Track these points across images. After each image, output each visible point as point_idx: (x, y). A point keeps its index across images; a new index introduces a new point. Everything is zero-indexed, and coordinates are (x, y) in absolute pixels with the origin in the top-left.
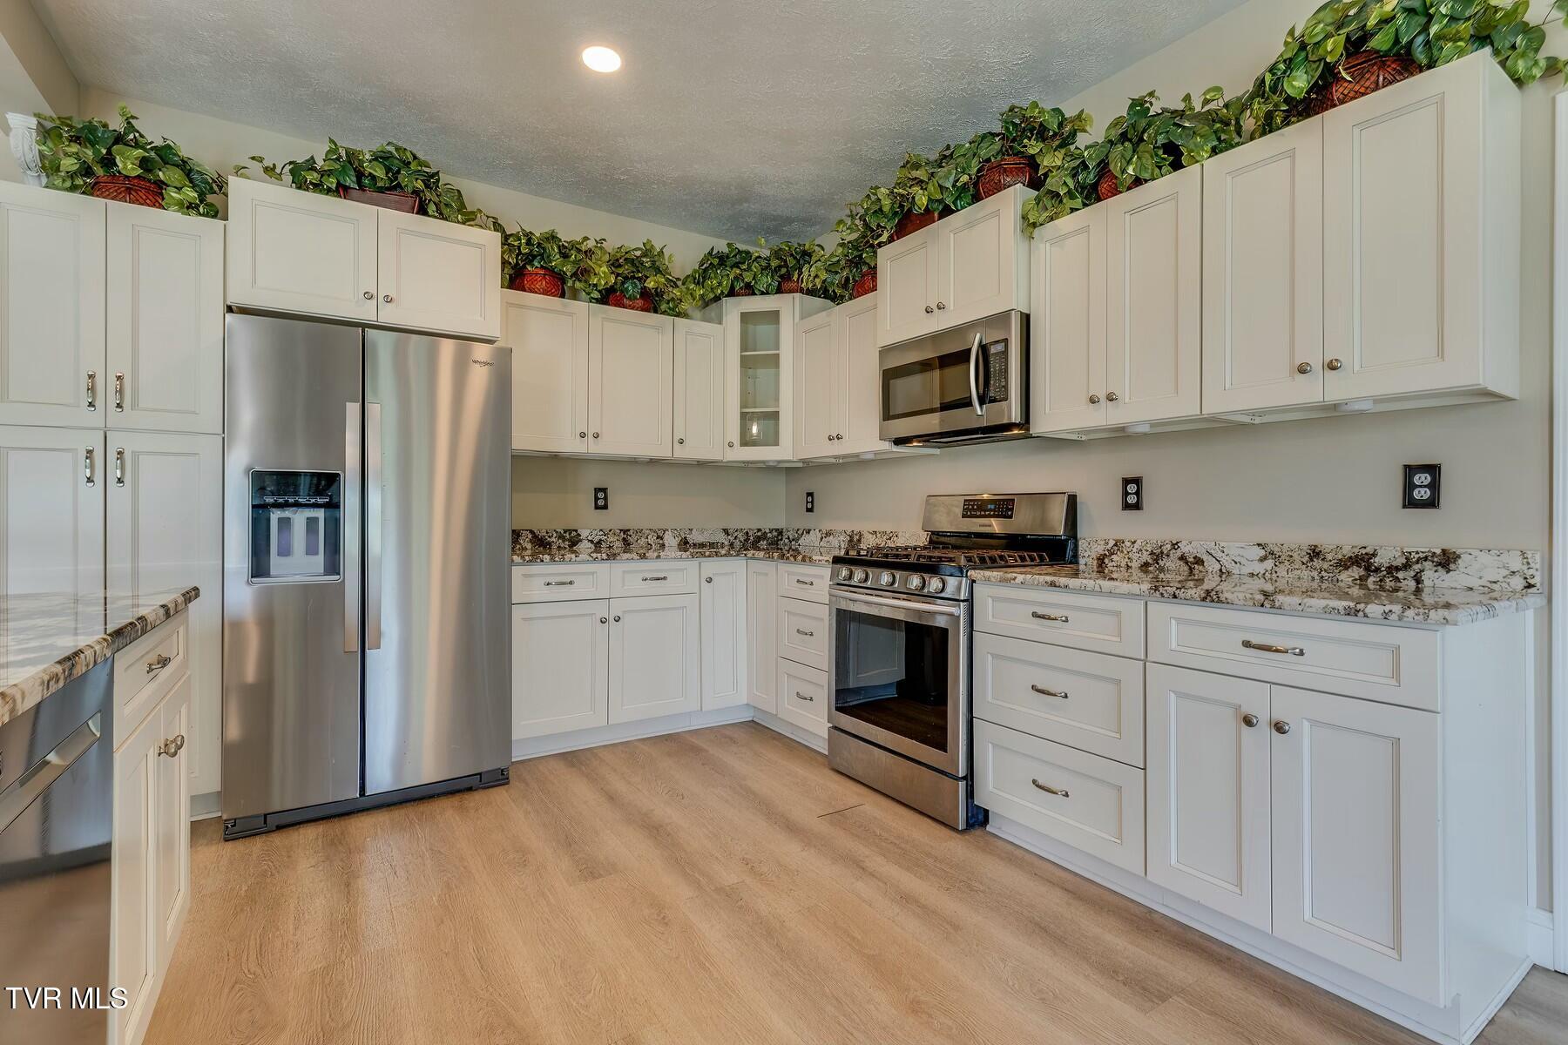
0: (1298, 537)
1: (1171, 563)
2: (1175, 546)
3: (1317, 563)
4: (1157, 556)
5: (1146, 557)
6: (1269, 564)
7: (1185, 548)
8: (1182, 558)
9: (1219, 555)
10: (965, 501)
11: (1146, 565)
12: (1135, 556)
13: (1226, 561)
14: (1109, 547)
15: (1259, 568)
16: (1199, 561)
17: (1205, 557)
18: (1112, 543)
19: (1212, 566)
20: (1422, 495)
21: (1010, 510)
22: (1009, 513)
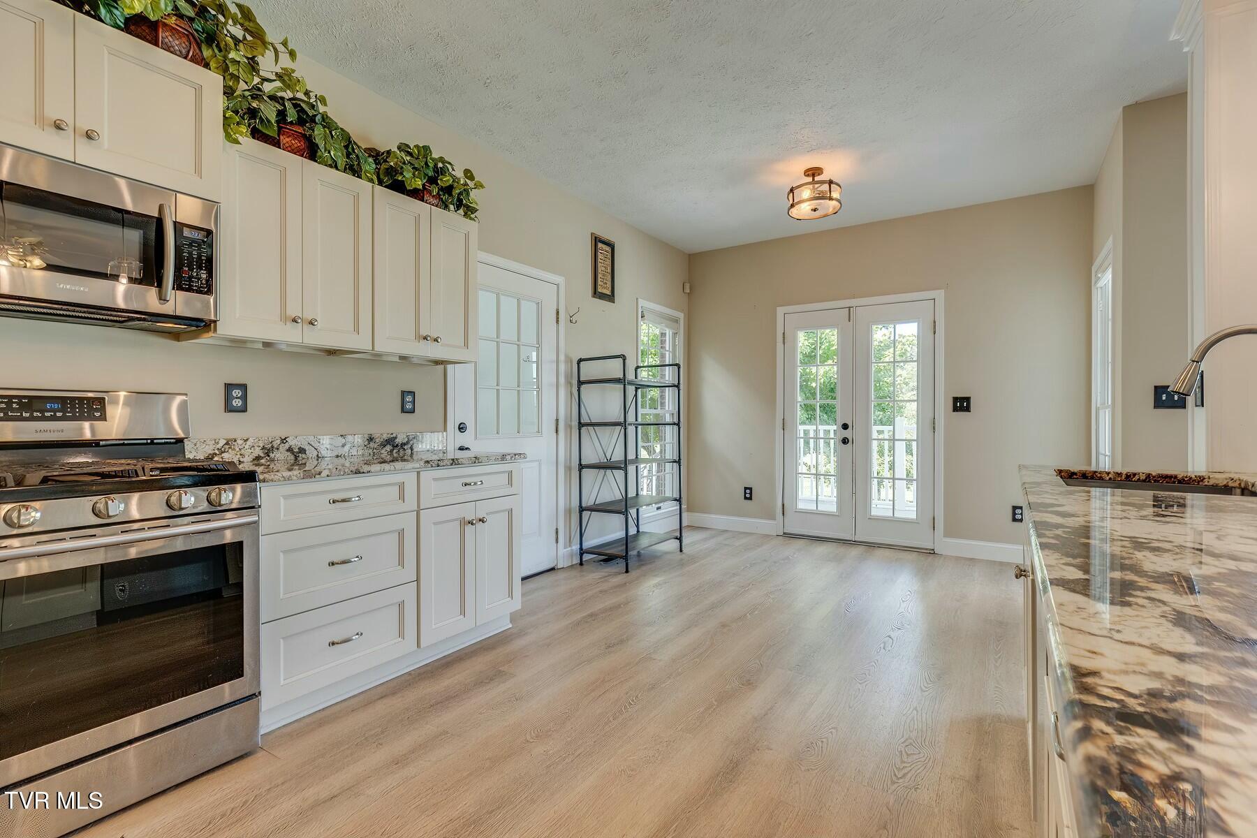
1: (280, 455)
2: (284, 441)
3: (372, 445)
4: (268, 451)
5: (258, 452)
7: (292, 442)
8: (290, 450)
9: (316, 445)
11: (258, 458)
12: (247, 452)
13: (321, 448)
14: (219, 446)
16: (302, 451)
17: (307, 448)
18: (222, 442)
19: (311, 453)
20: (409, 406)
21: (97, 410)
22: (97, 414)
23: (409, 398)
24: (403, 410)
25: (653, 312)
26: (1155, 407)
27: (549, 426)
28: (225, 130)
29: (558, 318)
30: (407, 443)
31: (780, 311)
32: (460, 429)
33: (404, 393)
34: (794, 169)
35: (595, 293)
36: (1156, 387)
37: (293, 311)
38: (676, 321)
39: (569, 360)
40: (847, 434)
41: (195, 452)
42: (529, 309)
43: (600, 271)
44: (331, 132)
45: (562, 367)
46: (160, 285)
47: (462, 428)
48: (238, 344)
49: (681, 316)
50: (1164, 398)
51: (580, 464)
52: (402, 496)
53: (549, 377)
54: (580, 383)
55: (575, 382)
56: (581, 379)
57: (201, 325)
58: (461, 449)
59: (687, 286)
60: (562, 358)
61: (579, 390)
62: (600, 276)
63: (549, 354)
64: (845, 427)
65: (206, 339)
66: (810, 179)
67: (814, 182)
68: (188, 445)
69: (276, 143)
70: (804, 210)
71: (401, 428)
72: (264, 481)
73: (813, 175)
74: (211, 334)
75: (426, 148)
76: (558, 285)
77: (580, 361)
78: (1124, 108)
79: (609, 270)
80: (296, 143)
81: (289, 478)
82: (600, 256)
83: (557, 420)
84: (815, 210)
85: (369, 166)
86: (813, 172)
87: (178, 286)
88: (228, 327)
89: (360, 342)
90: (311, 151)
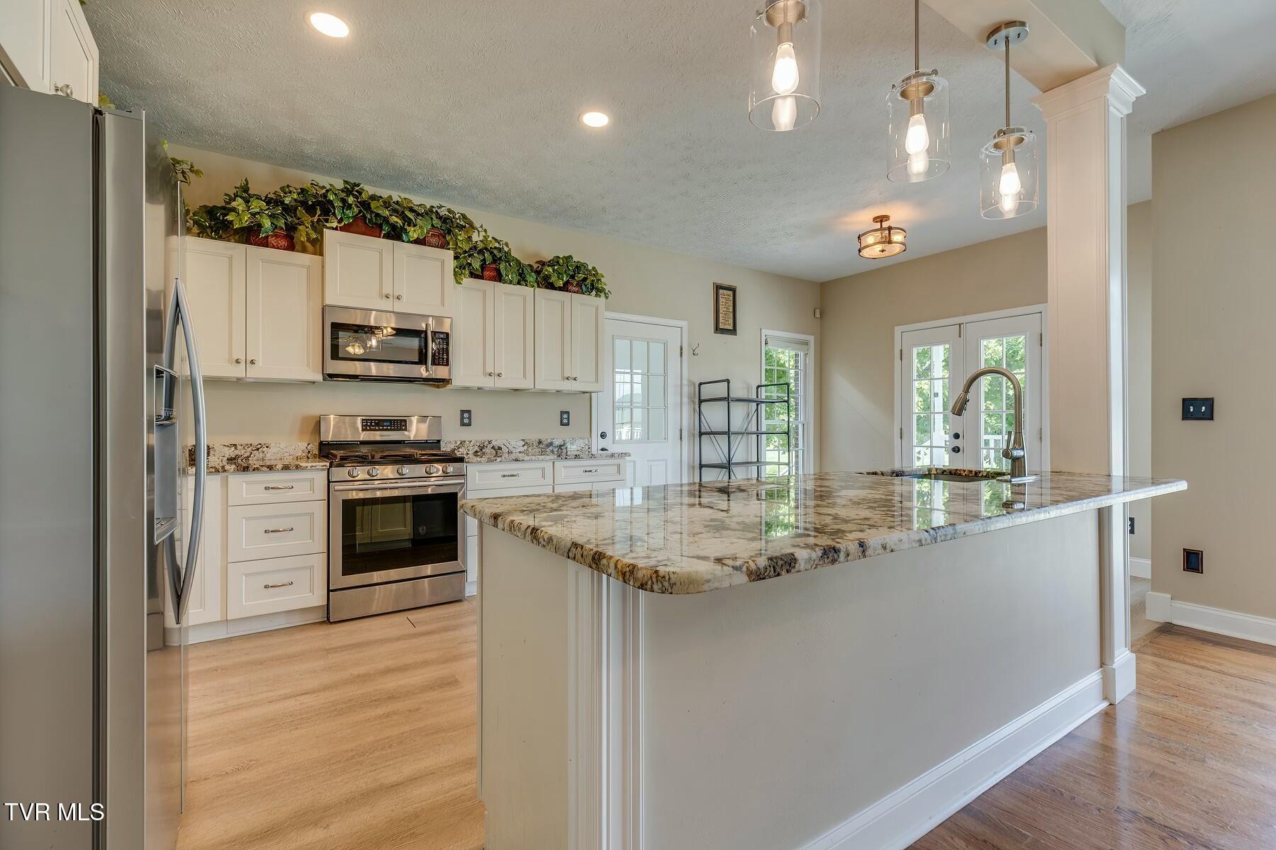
0: (534, 437)
1: (488, 450)
2: (490, 442)
3: (541, 446)
4: (482, 448)
5: (476, 448)
6: (526, 447)
7: (494, 443)
8: (493, 448)
9: (508, 445)
10: (363, 420)
11: (476, 452)
12: (471, 448)
13: (511, 448)
14: (457, 445)
15: (522, 449)
16: (500, 448)
17: (502, 447)
18: (459, 443)
19: (505, 449)
20: (565, 421)
21: (403, 426)
22: (404, 428)
23: (565, 416)
24: (562, 424)
25: (778, 338)
26: (1183, 419)
27: (673, 433)
28: (455, 278)
29: (681, 353)
30: (564, 445)
31: (898, 330)
32: (601, 436)
33: (562, 413)
34: (864, 219)
35: (717, 330)
36: (1183, 399)
37: (490, 370)
38: (806, 343)
39: (691, 383)
40: (958, 443)
41: (446, 447)
42: (657, 349)
43: (721, 311)
44: (510, 265)
45: (685, 389)
46: (426, 364)
47: (603, 435)
48: (466, 390)
49: (811, 339)
50: (1192, 410)
51: (700, 464)
52: (543, 476)
53: (673, 398)
54: (701, 401)
55: (697, 400)
56: (702, 398)
57: (444, 382)
58: (602, 450)
59: (818, 312)
60: (685, 382)
61: (699, 407)
62: (721, 315)
63: (673, 380)
64: (957, 436)
65: (449, 387)
66: (878, 226)
67: (881, 229)
68: (442, 444)
69: (481, 277)
70: (875, 251)
71: (558, 435)
72: (468, 462)
73: (881, 221)
74: (450, 385)
75: (570, 257)
76: (681, 328)
77: (701, 384)
78: (1153, 135)
79: (731, 309)
80: (492, 274)
81: (480, 462)
82: (721, 300)
83: (681, 430)
84: (883, 251)
85: (531, 278)
86: (881, 219)
87: (434, 363)
88: (457, 382)
89: (526, 384)
90: (498, 278)
